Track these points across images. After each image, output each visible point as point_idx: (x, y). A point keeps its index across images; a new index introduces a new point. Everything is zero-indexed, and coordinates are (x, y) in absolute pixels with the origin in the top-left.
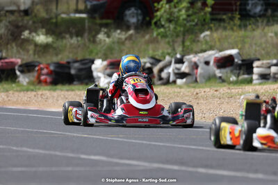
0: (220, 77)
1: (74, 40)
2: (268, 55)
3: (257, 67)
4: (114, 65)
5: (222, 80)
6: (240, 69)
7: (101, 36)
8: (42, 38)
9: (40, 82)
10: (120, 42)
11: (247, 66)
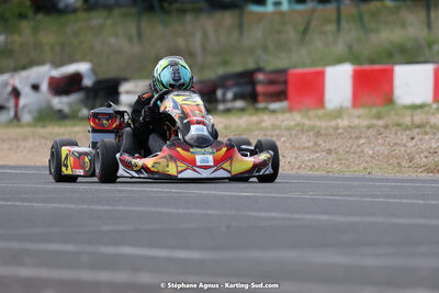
0: (60, 111)
3: (128, 92)
5: (61, 116)
6: (95, 97)
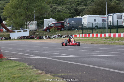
1: (41, 34)
2: (64, 35)
4: (46, 37)
5: (58, 38)
7: (44, 33)
8: (37, 34)
9: (37, 39)
10: (47, 34)
11: (61, 36)
